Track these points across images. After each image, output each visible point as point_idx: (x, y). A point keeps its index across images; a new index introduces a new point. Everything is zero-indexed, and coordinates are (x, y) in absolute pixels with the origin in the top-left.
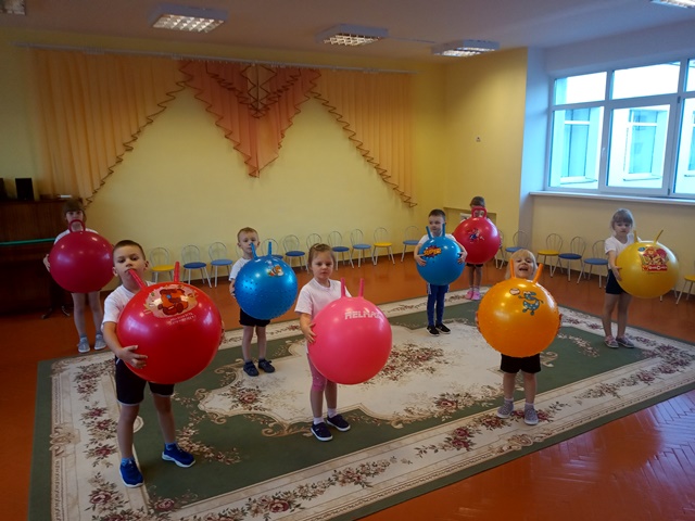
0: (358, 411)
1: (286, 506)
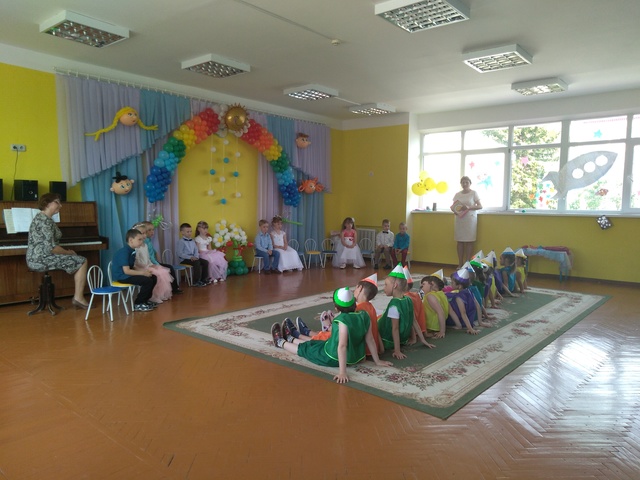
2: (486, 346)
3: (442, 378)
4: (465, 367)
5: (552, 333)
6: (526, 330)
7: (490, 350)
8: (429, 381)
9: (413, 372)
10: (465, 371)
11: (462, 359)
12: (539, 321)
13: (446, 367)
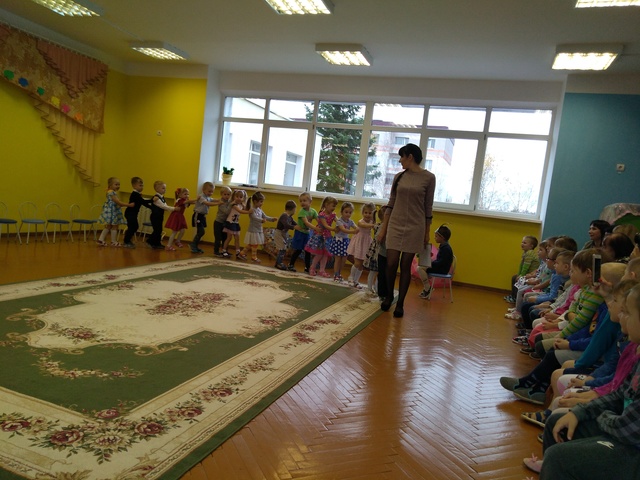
0: (205, 332)
1: (229, 392)
2: (251, 361)
3: (154, 428)
4: (204, 404)
5: (340, 337)
6: (311, 335)
7: (254, 369)
8: (127, 438)
9: (108, 419)
10: (199, 411)
11: (205, 387)
12: (330, 321)
13: (172, 406)
